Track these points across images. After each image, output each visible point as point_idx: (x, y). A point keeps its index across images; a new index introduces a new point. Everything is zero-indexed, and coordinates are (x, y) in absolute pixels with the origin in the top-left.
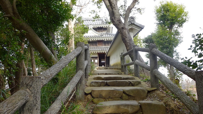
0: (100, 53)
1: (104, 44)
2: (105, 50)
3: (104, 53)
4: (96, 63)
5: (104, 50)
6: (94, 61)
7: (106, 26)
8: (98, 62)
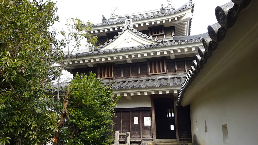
0: (157, 95)
1: (167, 68)
2: (174, 86)
3: (171, 94)
4: (147, 126)
5: (168, 85)
6: (141, 121)
7: (173, 20)
8: (151, 123)
